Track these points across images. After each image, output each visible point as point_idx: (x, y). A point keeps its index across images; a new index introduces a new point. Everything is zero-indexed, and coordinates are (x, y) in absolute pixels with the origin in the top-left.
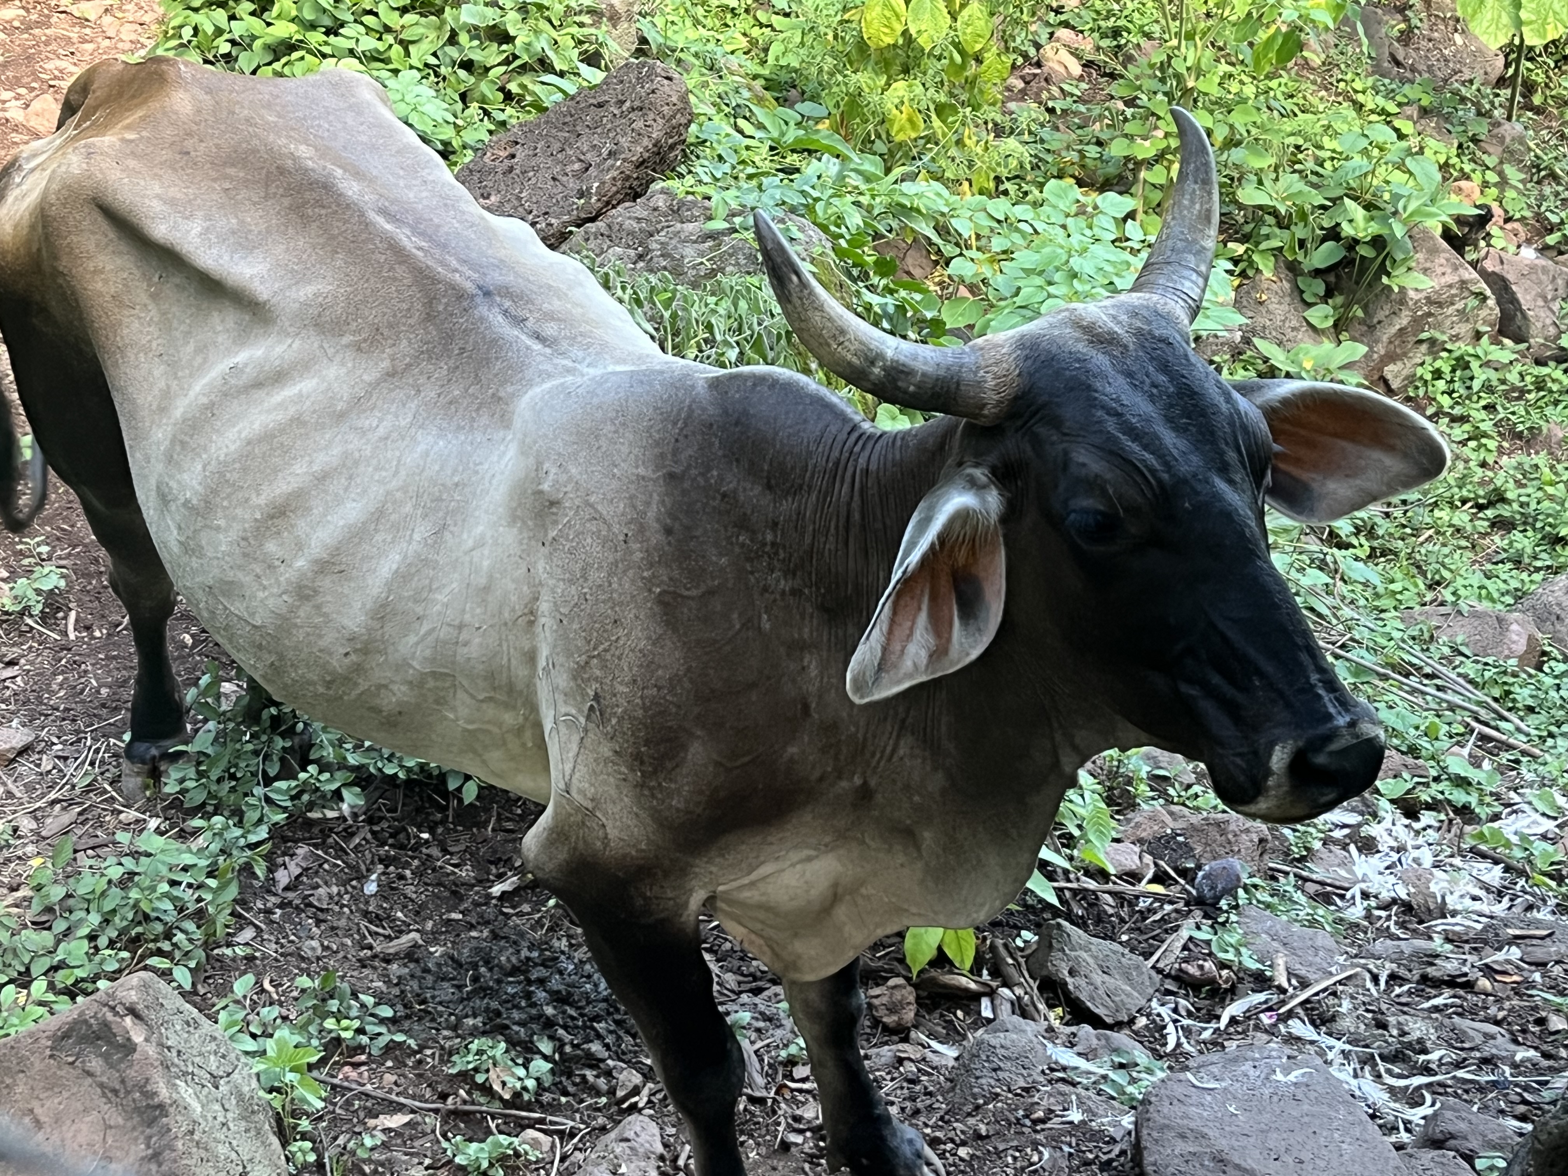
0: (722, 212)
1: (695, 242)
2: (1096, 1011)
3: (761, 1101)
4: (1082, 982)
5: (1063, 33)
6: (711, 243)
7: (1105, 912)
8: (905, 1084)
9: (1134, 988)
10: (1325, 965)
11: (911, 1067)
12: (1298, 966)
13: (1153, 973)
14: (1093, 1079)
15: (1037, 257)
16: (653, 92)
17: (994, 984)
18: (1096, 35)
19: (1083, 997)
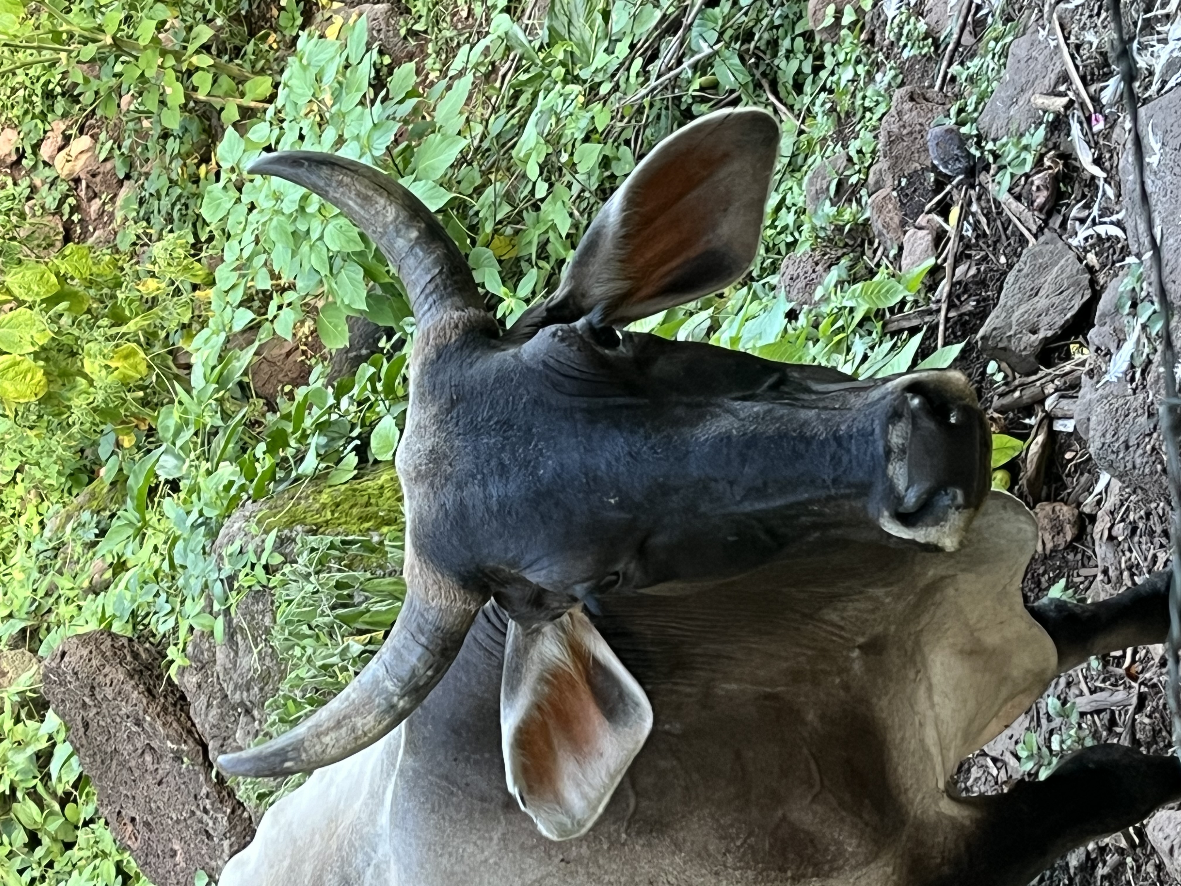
0: (207, 619)
1: (236, 653)
2: (1076, 308)
3: (1142, 699)
4: (1045, 320)
5: (45, 152)
6: (239, 637)
7: (974, 276)
8: (1136, 539)
9: (1057, 263)
10: (1047, 52)
11: (1119, 530)
12: (1046, 81)
13: (1042, 239)
14: (1144, 340)
15: (279, 246)
16: (76, 674)
17: (1040, 415)
18: (50, 116)
19: (1060, 321)
